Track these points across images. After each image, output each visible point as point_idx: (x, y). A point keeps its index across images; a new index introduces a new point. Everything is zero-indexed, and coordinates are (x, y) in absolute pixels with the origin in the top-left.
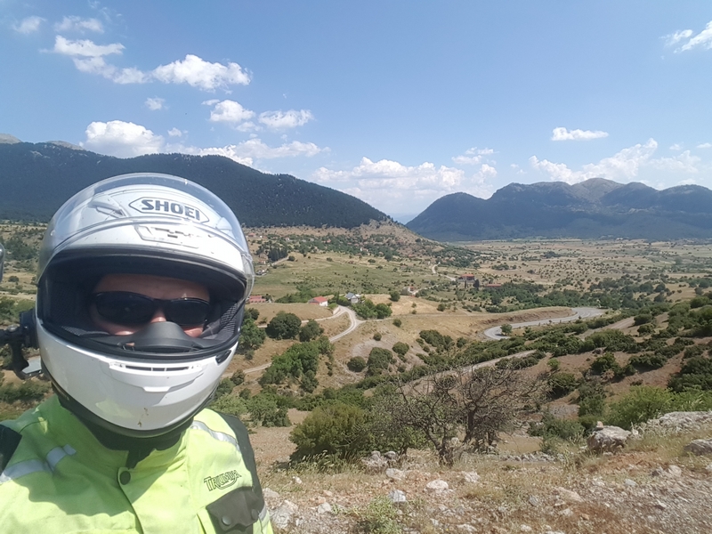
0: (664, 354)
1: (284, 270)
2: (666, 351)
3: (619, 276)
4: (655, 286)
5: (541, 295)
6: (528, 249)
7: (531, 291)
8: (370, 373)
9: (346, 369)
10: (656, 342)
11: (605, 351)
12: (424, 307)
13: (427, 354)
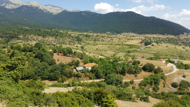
1: (150, 49)
8: (180, 89)
9: (170, 86)
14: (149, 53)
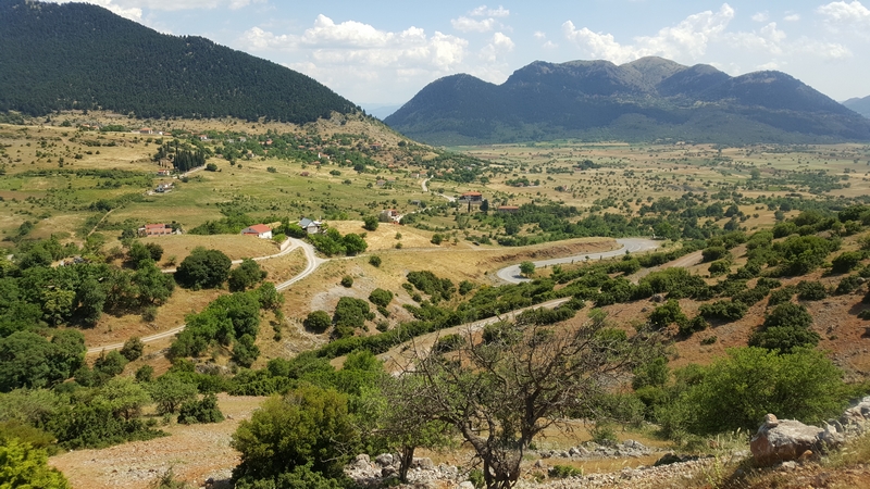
0: (743, 301)
1: (200, 185)
2: (747, 297)
3: (680, 194)
4: (725, 209)
5: (573, 221)
6: (555, 157)
7: (560, 215)
8: (337, 334)
9: (301, 330)
10: (734, 285)
11: (666, 298)
12: (413, 238)
13: (417, 305)
14: (198, 205)
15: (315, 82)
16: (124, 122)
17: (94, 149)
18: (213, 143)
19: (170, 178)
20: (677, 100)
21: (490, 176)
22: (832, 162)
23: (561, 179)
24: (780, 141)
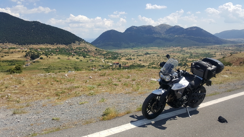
6: (139, 52)
14: (38, 69)
15: (70, 33)
16: (15, 46)
17: (7, 54)
18: (42, 51)
19: (29, 62)
20: (170, 35)
21: (121, 58)
22: (212, 50)
23: (140, 58)
24: (198, 45)
